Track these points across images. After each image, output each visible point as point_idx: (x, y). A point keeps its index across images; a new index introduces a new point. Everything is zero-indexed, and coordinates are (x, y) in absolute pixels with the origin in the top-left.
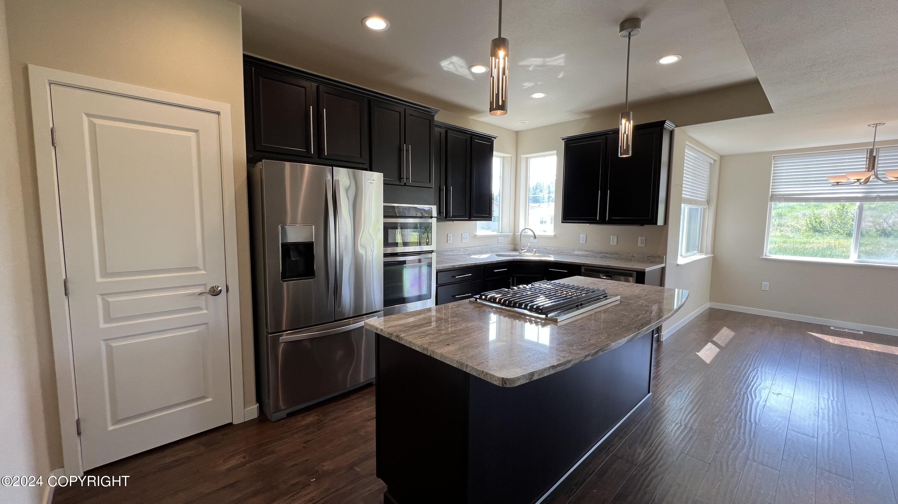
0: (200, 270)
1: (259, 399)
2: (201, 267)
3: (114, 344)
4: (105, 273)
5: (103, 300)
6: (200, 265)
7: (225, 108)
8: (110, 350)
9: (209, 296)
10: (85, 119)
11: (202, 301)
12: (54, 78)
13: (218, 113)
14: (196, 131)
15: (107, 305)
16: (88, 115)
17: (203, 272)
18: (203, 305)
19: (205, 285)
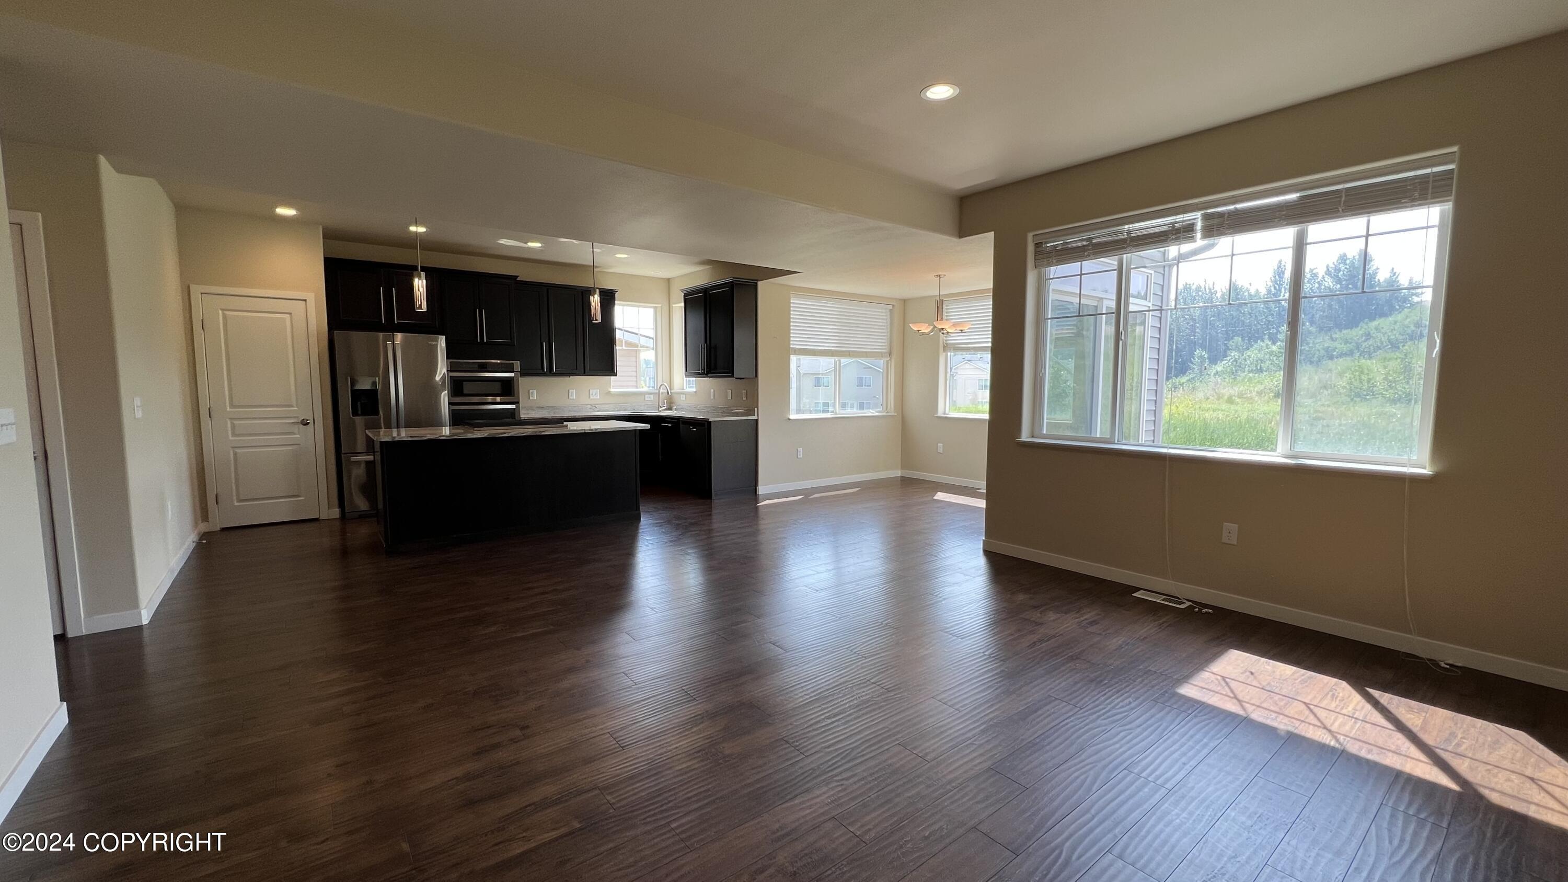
0: (293, 407)
1: (341, 504)
2: (295, 405)
3: (238, 451)
4: (232, 406)
5: (231, 423)
6: (294, 403)
7: (310, 297)
8: (235, 454)
9: (301, 426)
10: (220, 312)
11: (295, 429)
12: (203, 291)
13: (305, 300)
14: (290, 314)
15: (233, 427)
16: (221, 309)
17: (296, 409)
18: (296, 431)
19: (297, 417)
